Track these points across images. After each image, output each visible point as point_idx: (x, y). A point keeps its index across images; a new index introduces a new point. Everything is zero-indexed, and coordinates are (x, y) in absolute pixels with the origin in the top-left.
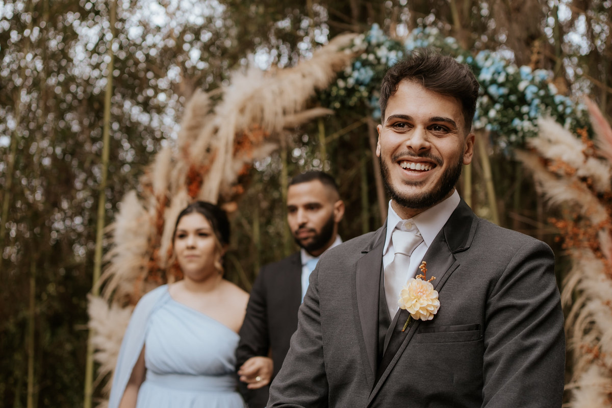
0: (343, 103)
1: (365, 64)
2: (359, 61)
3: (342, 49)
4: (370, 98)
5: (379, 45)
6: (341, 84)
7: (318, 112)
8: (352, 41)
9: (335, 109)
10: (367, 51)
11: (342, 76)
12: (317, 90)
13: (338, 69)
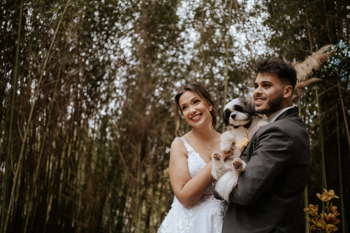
0: (326, 75)
1: (336, 57)
2: (334, 56)
3: (326, 52)
4: (339, 72)
5: (343, 49)
6: (325, 67)
7: (314, 79)
8: (330, 48)
9: (322, 78)
10: (337, 52)
11: (326, 64)
12: (313, 70)
13: (324, 61)
